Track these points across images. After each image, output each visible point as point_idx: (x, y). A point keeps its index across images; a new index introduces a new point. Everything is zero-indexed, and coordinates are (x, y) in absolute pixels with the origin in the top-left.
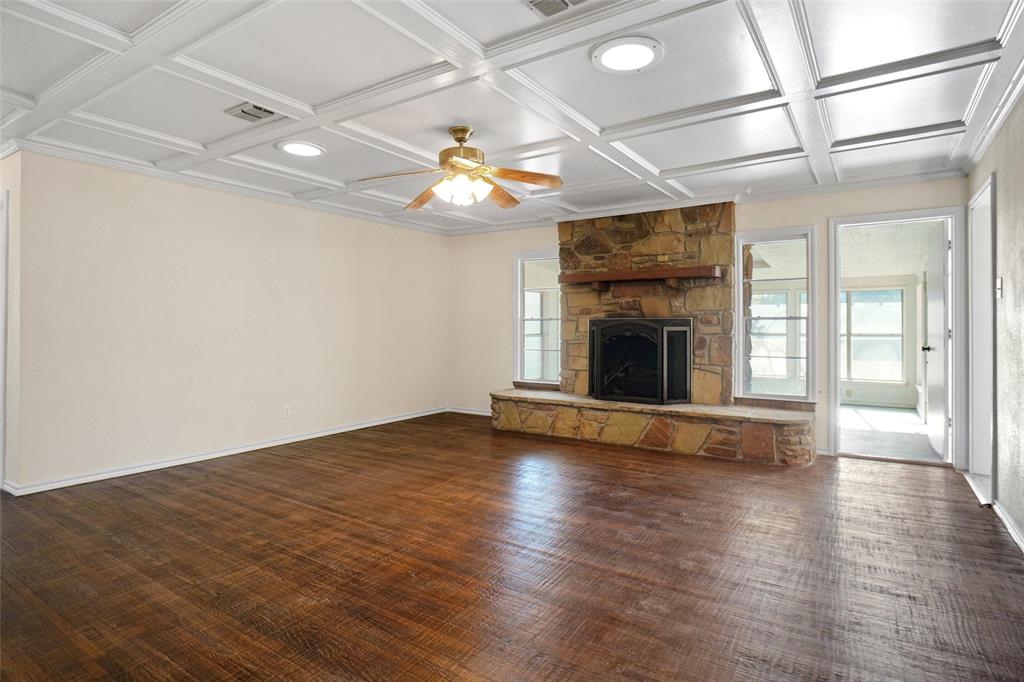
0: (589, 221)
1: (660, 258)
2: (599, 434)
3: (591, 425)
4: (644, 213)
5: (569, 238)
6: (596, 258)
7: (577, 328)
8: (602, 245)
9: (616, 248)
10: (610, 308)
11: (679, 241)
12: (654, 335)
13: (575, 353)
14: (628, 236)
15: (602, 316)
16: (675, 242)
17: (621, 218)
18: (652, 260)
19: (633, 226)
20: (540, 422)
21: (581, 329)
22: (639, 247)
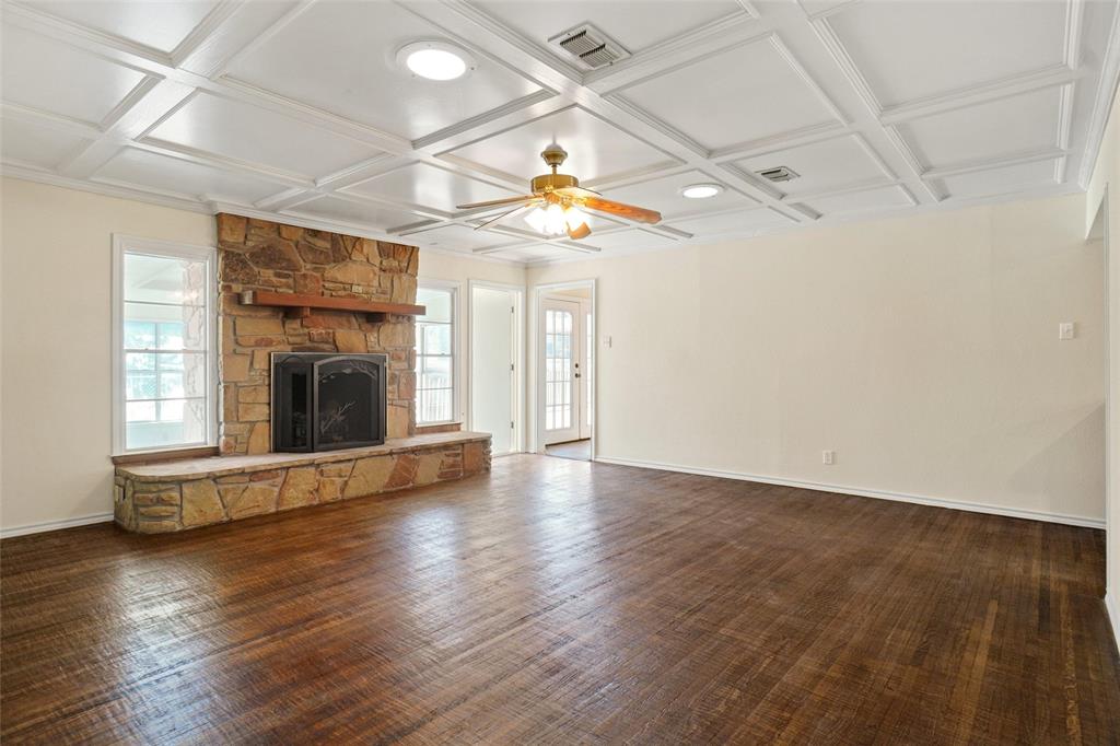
0: (272, 224)
1: (355, 289)
2: (342, 491)
3: (333, 483)
4: (342, 236)
5: (242, 240)
6: (278, 275)
7: (252, 363)
8: (289, 260)
9: (306, 268)
10: (298, 340)
11: (375, 274)
12: (375, 372)
13: (249, 400)
14: (323, 257)
15: (287, 350)
16: (372, 275)
17: (316, 233)
18: (345, 289)
19: (329, 246)
20: (260, 498)
21: (256, 366)
22: (335, 272)
